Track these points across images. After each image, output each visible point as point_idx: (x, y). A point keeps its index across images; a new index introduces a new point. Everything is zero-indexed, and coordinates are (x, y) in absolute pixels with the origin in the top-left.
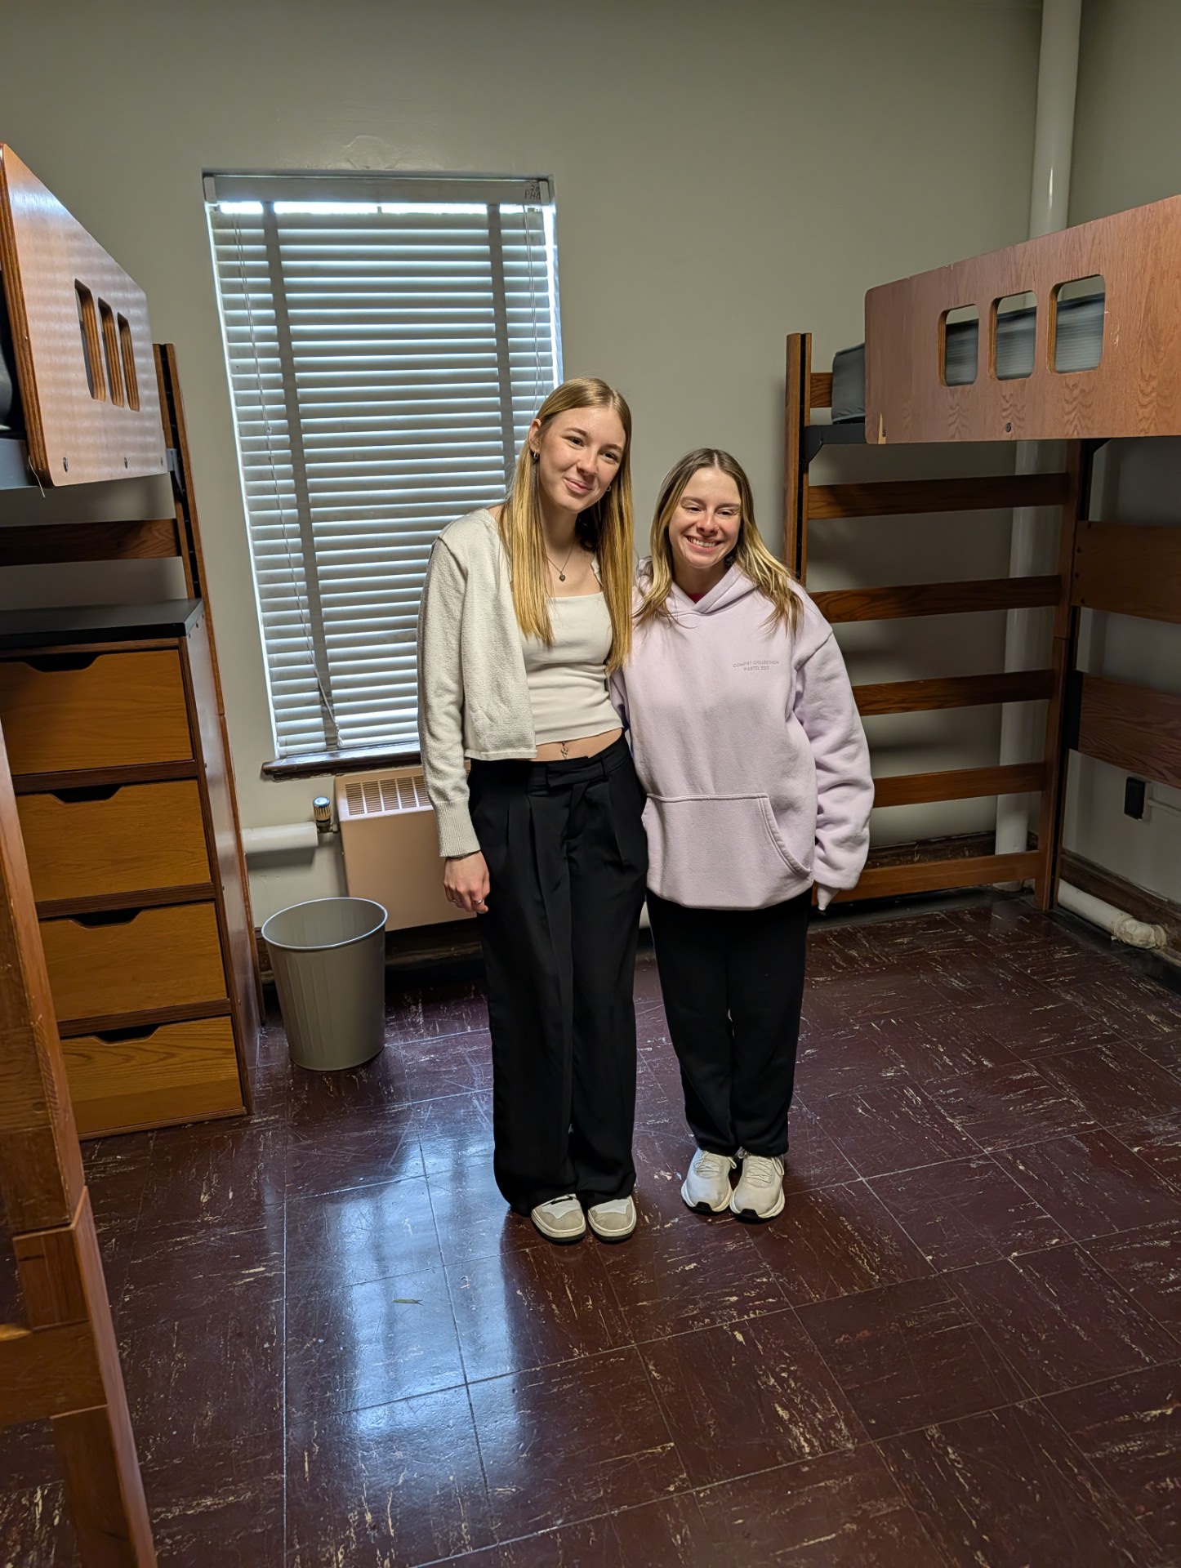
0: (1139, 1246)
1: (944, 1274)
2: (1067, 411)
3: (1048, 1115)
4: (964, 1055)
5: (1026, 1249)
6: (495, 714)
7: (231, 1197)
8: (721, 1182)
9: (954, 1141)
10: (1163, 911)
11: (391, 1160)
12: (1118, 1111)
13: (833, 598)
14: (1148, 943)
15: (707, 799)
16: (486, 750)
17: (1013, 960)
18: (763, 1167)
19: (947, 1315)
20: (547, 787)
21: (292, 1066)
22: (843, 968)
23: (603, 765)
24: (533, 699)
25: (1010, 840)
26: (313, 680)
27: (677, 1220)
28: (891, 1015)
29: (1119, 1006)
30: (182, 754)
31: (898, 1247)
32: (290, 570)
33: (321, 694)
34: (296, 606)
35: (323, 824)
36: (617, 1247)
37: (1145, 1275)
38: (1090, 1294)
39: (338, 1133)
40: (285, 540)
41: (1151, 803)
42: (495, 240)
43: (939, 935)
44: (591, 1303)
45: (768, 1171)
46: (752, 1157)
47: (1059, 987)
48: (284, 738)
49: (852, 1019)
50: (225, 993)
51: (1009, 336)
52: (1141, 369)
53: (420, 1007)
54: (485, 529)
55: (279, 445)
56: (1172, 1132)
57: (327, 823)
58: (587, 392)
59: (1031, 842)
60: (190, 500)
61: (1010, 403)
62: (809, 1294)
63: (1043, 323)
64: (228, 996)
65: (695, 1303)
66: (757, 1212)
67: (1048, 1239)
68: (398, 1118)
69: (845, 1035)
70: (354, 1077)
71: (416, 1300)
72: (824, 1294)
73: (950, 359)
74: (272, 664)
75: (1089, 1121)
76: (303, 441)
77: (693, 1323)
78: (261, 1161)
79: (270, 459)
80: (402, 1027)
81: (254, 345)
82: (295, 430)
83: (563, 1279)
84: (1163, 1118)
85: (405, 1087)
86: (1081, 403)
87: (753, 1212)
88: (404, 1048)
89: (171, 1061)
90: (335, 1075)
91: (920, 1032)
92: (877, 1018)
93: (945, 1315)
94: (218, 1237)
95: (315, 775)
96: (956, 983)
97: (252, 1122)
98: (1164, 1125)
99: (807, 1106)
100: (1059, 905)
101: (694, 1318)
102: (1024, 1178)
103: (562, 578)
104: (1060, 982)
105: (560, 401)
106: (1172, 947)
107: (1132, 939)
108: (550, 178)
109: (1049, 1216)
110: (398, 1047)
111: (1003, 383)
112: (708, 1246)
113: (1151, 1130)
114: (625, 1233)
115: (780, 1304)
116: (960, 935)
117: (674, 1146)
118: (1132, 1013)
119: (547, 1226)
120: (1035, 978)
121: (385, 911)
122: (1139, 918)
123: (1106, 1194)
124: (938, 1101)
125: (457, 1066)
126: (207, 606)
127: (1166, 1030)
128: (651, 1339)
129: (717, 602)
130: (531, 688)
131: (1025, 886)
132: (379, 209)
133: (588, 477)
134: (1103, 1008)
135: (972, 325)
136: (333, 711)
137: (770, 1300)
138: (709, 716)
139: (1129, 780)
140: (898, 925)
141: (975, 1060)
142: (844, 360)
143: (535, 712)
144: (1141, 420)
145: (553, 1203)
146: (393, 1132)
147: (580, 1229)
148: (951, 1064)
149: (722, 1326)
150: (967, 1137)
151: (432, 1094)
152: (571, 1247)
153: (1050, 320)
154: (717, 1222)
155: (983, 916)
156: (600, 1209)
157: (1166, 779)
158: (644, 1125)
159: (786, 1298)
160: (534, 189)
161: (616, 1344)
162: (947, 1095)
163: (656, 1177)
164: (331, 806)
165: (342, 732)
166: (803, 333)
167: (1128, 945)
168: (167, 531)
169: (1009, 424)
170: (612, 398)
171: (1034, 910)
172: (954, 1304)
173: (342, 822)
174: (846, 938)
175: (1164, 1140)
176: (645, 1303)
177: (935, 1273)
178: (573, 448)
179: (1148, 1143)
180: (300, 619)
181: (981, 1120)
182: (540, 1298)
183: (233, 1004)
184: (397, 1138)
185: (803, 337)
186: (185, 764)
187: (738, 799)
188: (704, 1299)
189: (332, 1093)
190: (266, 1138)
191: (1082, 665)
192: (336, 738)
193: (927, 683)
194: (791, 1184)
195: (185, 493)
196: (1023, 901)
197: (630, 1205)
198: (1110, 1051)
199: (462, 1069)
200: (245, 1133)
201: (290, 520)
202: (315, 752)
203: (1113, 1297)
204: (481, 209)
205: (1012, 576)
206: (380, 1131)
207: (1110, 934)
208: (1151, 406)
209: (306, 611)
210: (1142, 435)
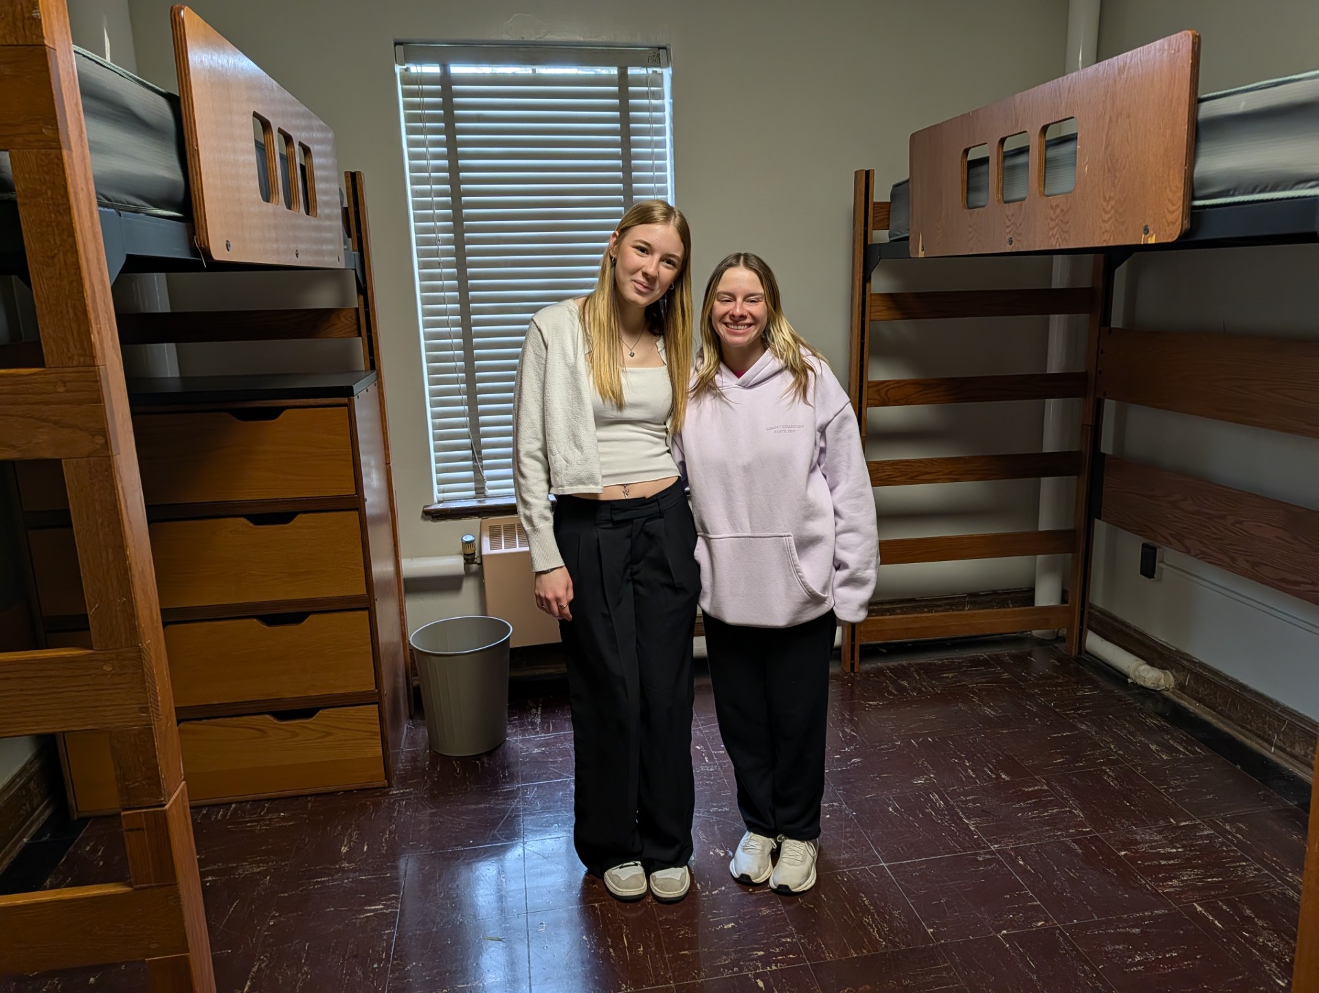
0: (1112, 931)
1: (941, 944)
2: (1051, 226)
3: (1052, 822)
4: (986, 770)
5: (1014, 928)
6: (570, 457)
7: (365, 850)
8: (762, 858)
9: (967, 838)
10: (1172, 659)
11: (497, 829)
12: (1111, 821)
13: (892, 386)
14: (1158, 686)
15: (745, 537)
16: (562, 486)
17: (1040, 695)
18: (796, 849)
19: (938, 977)
20: (612, 521)
21: (430, 751)
22: (894, 695)
23: (659, 505)
24: (600, 450)
25: (1047, 594)
26: (468, 441)
27: (723, 888)
28: (928, 735)
29: (1127, 736)
30: (348, 490)
31: (905, 920)
32: (452, 352)
33: (473, 453)
34: (456, 381)
35: (469, 557)
36: (672, 907)
37: (1114, 955)
38: (1064, 968)
39: (458, 805)
40: (449, 329)
41: (1161, 565)
42: (624, 95)
43: (980, 672)
44: (642, 949)
45: (802, 852)
46: (788, 840)
47: (1075, 718)
48: (442, 486)
49: (896, 736)
50: (374, 686)
51: (1013, 168)
52: (1103, 192)
53: (539, 710)
54: (568, 313)
55: (447, 253)
56: (1156, 841)
57: (471, 557)
58: (654, 212)
59: (1064, 600)
60: (369, 293)
61: (1012, 221)
62: (824, 953)
63: (1034, 158)
64: (377, 688)
65: (727, 954)
66: (790, 887)
67: (1035, 922)
68: (511, 795)
69: (886, 749)
70: (478, 762)
71: (500, 938)
72: (837, 954)
73: (971, 186)
74: (435, 427)
75: (1086, 828)
76: (466, 250)
77: (724, 971)
78: (394, 823)
79: (439, 264)
80: (522, 725)
81: (430, 175)
82: (459, 242)
83: (622, 929)
84: (1150, 829)
85: (518, 773)
86: (1061, 220)
87: (786, 887)
88: (521, 742)
89: (328, 739)
90: (464, 760)
91: (951, 749)
92: (916, 737)
93: (936, 977)
94: (351, 880)
95: (465, 517)
96: (988, 711)
97: (391, 793)
98: (1151, 835)
99: (847, 804)
100: (1087, 652)
101: (725, 966)
102: (1023, 871)
103: (632, 355)
104: (1078, 714)
105: (633, 218)
106: (1179, 690)
107: (1145, 681)
108: (668, 47)
109: (1039, 903)
110: (516, 741)
111: (1007, 205)
112: (746, 910)
113: (1138, 838)
114: (678, 895)
115: (798, 960)
116: (998, 673)
117: (731, 830)
118: (1136, 743)
119: (614, 886)
120: (1057, 710)
121: (511, 627)
122: (1151, 663)
123: (1091, 888)
124: (958, 806)
125: (562, 758)
126: (379, 377)
127: (1165, 757)
128: (687, 981)
129: (756, 377)
130: (600, 441)
131: (1060, 635)
132: (534, 71)
133: (651, 280)
134: (1112, 737)
135: (985, 161)
136: (482, 466)
137: (791, 956)
138: (747, 469)
139: (1144, 546)
140: (946, 663)
141: (995, 774)
142: (900, 190)
143: (603, 459)
144: (1103, 233)
145: (621, 868)
146: (503, 806)
147: (642, 889)
148: (974, 776)
149: (748, 975)
150: (979, 835)
151: (539, 778)
152: (633, 905)
153: (1040, 155)
154: (756, 892)
155: (1022, 660)
156: (659, 874)
157: (1170, 544)
158: (708, 812)
159: (804, 955)
160: (656, 56)
161: (657, 983)
162: (966, 800)
163: (711, 853)
164: (477, 543)
165: (488, 483)
166: (867, 169)
167: (1142, 687)
168: (351, 318)
169: (1011, 238)
170: (673, 218)
171: (1066, 655)
172: (946, 969)
173: (484, 555)
174: (902, 672)
175: (1149, 847)
176: (686, 952)
177: (933, 942)
178: (640, 256)
179: (1134, 849)
180: (458, 392)
181: (993, 822)
182: (601, 942)
183: (380, 694)
184: (504, 811)
185: (867, 173)
186: (349, 498)
187: (769, 537)
188: (735, 952)
189: (458, 774)
190: (400, 806)
191: (1107, 447)
192: (484, 488)
193: (972, 459)
194: (822, 864)
195: (366, 288)
196: (1056, 648)
197: (685, 873)
198: (1113, 772)
199: (566, 760)
200: (384, 801)
201: (453, 313)
202: (466, 498)
203: (1084, 971)
204: (614, 71)
205: (1048, 372)
206: (492, 806)
207: (1127, 677)
208: (1110, 222)
209: (463, 386)
210: (1105, 245)
